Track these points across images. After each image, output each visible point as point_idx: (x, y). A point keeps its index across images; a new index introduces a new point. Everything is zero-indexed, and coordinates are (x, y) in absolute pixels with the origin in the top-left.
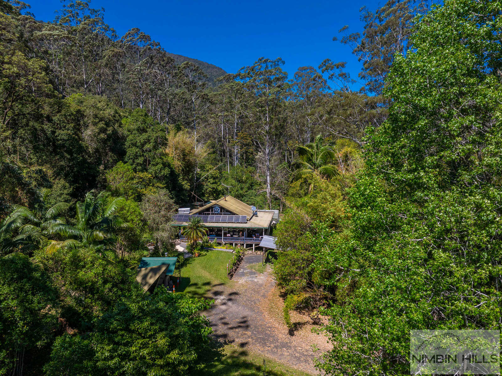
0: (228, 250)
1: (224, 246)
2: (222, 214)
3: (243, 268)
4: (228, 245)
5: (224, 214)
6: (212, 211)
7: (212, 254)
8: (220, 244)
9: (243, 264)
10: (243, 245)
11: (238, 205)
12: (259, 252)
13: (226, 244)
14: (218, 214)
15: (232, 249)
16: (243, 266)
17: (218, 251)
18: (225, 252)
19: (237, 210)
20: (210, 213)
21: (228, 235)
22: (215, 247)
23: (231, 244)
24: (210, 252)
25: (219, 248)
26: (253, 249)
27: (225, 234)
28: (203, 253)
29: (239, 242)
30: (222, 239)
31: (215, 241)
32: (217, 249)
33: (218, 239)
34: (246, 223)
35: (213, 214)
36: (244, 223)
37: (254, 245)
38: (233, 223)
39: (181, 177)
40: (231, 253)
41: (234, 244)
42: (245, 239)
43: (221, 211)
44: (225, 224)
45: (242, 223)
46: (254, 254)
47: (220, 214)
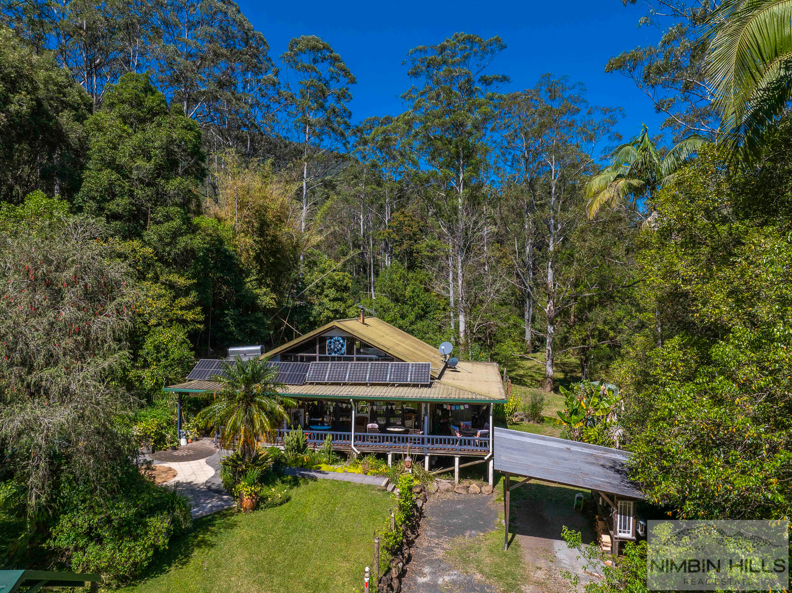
0: (369, 480)
1: (355, 465)
2: (351, 359)
3: (431, 562)
4: (370, 460)
5: (358, 359)
6: (322, 350)
7: (312, 497)
8: (343, 456)
9: (426, 538)
10: (420, 459)
11: (400, 338)
12: (474, 486)
13: (363, 455)
14: (339, 359)
15: (384, 475)
16: (429, 549)
17: (333, 481)
18: (361, 487)
19: (399, 349)
20: (317, 355)
21: (369, 425)
22: (324, 467)
23: (382, 456)
24: (303, 488)
25: (339, 472)
26: (453, 472)
27: (361, 423)
28: (276, 491)
29: (407, 449)
30: (349, 438)
31: (326, 444)
32: (330, 476)
33: (335, 438)
34: (429, 386)
35: (327, 359)
36: (422, 386)
37: (457, 460)
38: (387, 385)
39: (254, 278)
40: (379, 490)
41: (390, 457)
42: (426, 440)
43: (350, 350)
44: (362, 387)
45: (415, 386)
46: (460, 491)
47: (346, 359)
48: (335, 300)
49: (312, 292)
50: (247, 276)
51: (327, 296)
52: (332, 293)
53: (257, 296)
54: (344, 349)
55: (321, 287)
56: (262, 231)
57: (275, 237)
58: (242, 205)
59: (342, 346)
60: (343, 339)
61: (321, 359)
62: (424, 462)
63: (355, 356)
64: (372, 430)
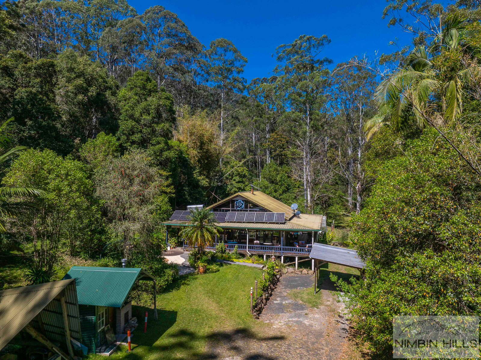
0: (255, 265)
1: (248, 259)
2: (247, 211)
3: (280, 297)
4: (256, 258)
5: (250, 211)
6: (233, 207)
7: (229, 271)
8: (243, 256)
9: (280, 288)
10: (279, 257)
11: (271, 201)
12: (305, 271)
13: (251, 256)
14: (241, 211)
15: (262, 264)
16: (280, 292)
17: (238, 265)
18: (251, 267)
19: (270, 206)
20: (230, 209)
21: (255, 242)
22: (234, 260)
23: (261, 256)
24: (225, 267)
25: (241, 262)
26: (295, 264)
27: (251, 241)
28: (214, 267)
29: (273, 253)
30: (245, 248)
31: (235, 250)
32: (237, 263)
33: (239, 247)
34: (284, 223)
35: (235, 210)
36: (281, 223)
37: (297, 258)
38: (264, 223)
39: (198, 171)
40: (259, 269)
41: (265, 256)
42: (282, 249)
43: (246, 207)
44: (252, 224)
45: (277, 223)
46: (298, 273)
47: (244, 211)
48: (239, 182)
49: (227, 178)
50: (194, 170)
51: (235, 180)
52: (237, 178)
53: (199, 181)
54: (243, 206)
55: (232, 175)
56: (201, 148)
57: (208, 150)
58: (192, 134)
59: (243, 204)
60: (243, 201)
61: (232, 210)
62: (281, 259)
63: (249, 209)
64: (257, 244)
